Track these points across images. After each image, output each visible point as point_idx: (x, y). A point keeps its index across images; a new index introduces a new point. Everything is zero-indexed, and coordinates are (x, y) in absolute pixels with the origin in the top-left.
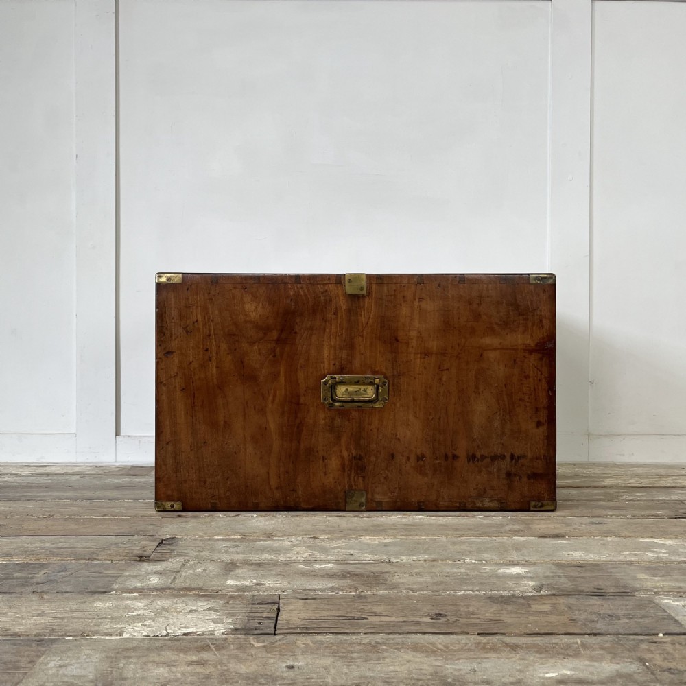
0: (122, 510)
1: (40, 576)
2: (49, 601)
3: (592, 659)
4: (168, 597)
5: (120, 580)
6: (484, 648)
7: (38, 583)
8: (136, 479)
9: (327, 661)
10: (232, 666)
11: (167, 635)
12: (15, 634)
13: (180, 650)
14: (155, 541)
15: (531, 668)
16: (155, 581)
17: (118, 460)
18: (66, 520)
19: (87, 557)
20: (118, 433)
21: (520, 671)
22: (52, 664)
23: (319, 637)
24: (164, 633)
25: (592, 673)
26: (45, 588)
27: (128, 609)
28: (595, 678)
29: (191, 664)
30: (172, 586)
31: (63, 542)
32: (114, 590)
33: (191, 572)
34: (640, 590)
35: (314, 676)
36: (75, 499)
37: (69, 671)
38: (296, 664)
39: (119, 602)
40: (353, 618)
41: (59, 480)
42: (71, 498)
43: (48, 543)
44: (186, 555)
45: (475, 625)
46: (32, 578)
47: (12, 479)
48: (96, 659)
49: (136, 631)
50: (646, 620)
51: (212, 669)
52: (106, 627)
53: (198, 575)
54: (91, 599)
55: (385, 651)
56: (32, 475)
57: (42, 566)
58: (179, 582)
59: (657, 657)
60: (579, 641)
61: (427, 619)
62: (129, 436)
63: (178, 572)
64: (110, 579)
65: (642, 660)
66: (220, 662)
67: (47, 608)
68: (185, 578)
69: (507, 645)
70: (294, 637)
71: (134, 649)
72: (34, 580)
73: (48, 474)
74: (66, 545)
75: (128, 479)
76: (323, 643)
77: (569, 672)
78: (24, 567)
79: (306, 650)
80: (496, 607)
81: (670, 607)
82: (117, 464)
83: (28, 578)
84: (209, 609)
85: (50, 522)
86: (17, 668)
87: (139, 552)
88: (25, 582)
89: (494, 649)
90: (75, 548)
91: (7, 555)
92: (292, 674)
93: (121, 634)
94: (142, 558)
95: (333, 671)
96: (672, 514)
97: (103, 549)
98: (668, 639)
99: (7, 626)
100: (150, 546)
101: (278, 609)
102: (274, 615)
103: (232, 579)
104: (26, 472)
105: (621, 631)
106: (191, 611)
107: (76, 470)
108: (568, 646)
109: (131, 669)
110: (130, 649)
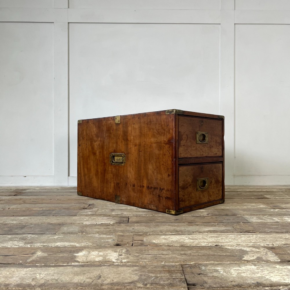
0: (74, 198)
1: (54, 212)
2: (59, 217)
3: (219, 227)
4: (95, 216)
5: (79, 213)
7: (54, 214)
10: (117, 229)
12: (52, 224)
13: (101, 226)
14: (87, 204)
15: (201, 229)
16: (90, 213)
18: (56, 200)
19: (67, 208)
20: (69, 176)
21: (198, 229)
22: (65, 229)
23: (141, 224)
24: (96, 223)
26: (57, 215)
27: (83, 219)
28: (219, 230)
29: (105, 228)
30: (96, 214)
31: (58, 205)
32: (78, 215)
33: (101, 211)
34: (238, 214)
35: (140, 230)
37: (70, 230)
38: (135, 228)
39: (80, 218)
40: (151, 220)
43: (53, 205)
44: (98, 207)
45: (187, 221)
47: (33, 190)
48: (77, 228)
49: (88, 223)
50: (238, 220)
52: (78, 222)
53: (103, 212)
54: (72, 217)
55: (160, 226)
56: (40, 189)
57: (53, 210)
58: (97, 213)
59: (238, 227)
60: (217, 224)
61: (173, 220)
62: (73, 177)
63: (96, 211)
64: (76, 213)
65: (233, 227)
66: (113, 228)
67: (59, 218)
68: (99, 212)
69: (195, 225)
70: (134, 224)
71: (88, 226)
72: (52, 213)
73: (45, 189)
74: (59, 206)
75: (74, 190)
77: (212, 229)
78: (48, 210)
79: (137, 226)
82: (69, 186)
84: (108, 219)
85: (51, 201)
86: (55, 229)
87: (83, 207)
88: (50, 214)
89: (192, 225)
90: (62, 206)
91: (41, 208)
93: (83, 223)
94: (84, 209)
95: (145, 229)
97: (72, 206)
98: (243, 223)
99: (49, 222)
100: (86, 206)
101: (129, 219)
102: (128, 220)
103: (113, 212)
105: (230, 222)
106: (102, 219)
107: (55, 188)
108: (213, 225)
109: (88, 229)
110: (86, 226)
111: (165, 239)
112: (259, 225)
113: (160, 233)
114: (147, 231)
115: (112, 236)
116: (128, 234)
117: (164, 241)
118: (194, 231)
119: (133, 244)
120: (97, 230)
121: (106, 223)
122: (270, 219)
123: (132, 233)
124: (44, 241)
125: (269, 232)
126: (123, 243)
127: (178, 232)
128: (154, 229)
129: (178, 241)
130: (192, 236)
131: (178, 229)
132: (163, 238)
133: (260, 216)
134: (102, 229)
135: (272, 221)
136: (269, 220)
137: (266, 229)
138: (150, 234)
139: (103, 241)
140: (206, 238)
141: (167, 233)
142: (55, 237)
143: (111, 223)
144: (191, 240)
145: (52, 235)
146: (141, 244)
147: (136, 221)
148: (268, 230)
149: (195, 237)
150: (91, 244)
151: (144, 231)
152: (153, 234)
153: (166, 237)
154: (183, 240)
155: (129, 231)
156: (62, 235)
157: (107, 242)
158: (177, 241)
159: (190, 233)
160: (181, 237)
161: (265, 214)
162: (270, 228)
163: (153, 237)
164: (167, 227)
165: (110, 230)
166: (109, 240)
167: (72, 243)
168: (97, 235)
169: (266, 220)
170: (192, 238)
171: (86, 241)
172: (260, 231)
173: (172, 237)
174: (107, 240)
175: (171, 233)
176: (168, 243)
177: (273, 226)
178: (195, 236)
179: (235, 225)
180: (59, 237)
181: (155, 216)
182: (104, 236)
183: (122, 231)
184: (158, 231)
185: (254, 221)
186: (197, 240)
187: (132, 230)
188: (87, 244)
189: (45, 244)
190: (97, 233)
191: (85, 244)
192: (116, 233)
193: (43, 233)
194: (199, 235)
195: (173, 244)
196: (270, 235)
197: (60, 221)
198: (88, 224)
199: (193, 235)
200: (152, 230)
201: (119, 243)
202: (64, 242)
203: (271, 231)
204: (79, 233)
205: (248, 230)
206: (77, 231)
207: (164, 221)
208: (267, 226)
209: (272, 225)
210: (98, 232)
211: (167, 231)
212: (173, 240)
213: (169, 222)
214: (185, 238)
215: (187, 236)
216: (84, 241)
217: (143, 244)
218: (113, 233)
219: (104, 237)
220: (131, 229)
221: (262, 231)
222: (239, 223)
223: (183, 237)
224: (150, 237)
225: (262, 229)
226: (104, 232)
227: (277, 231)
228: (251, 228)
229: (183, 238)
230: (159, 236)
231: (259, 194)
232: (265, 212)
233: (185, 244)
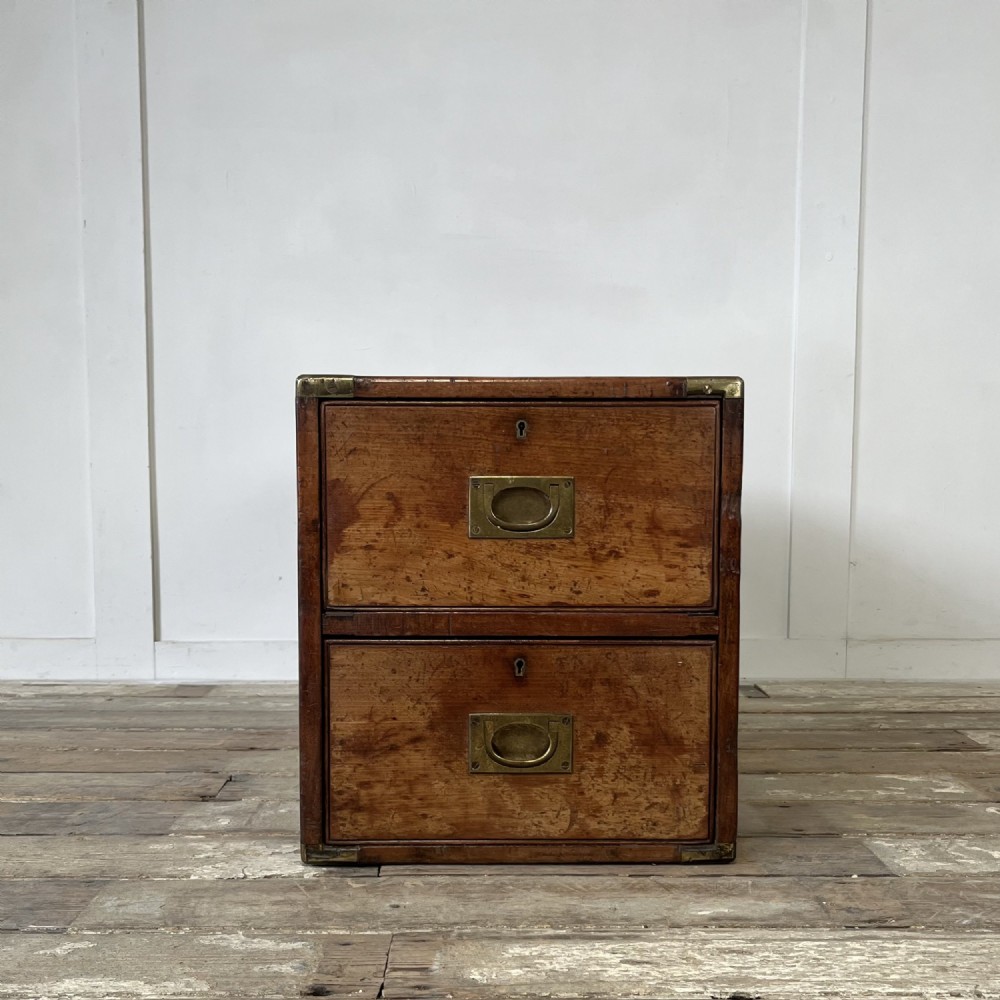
0: (171, 741)
1: (75, 817)
2: (91, 843)
3: (759, 898)
4: (242, 839)
5: (178, 821)
6: (632, 888)
7: (73, 825)
8: (188, 703)
9: (441, 900)
10: (325, 906)
11: (245, 877)
12: (57, 876)
13: (262, 891)
14: (221, 777)
15: (683, 907)
16: (224, 822)
17: (158, 676)
18: (96, 753)
19: (133, 796)
20: (157, 638)
21: (669, 909)
22: (109, 904)
23: (433, 879)
24: (241, 875)
25: (755, 911)
26: (84, 829)
27: (193, 852)
28: (756, 916)
29: (276, 903)
30: (249, 827)
31: (97, 780)
32: (172, 832)
33: (272, 812)
34: (848, 831)
35: (423, 914)
36: (104, 727)
37: (130, 909)
38: (402, 903)
39: (181, 845)
41: (76, 703)
42: (98, 726)
43: (78, 780)
44: (263, 793)
46: (65, 819)
47: (8, 702)
48: (161, 899)
49: (207, 873)
50: (844, 861)
51: (301, 908)
52: (168, 869)
53: (281, 816)
54: (145, 841)
55: (512, 891)
56: (37, 697)
57: (75, 806)
58: (256, 823)
59: (839, 896)
60: (750, 882)
62: (173, 643)
63: (254, 813)
64: (167, 820)
65: (819, 900)
66: (311, 902)
67: (91, 849)
68: (264, 818)
69: (662, 885)
70: (401, 879)
71: (206, 890)
72: (68, 821)
73: (59, 696)
74: (103, 782)
75: (176, 703)
76: (436, 883)
77: (726, 911)
78: (51, 807)
79: (415, 890)
81: (878, 848)
82: (158, 683)
83: (60, 819)
84: (296, 852)
85: (74, 756)
86: (68, 908)
87: (202, 791)
88: (57, 823)
89: (644, 889)
90: (115, 786)
91: (27, 794)
92: (396, 912)
93: (188, 876)
94: (205, 798)
95: (445, 910)
96: (935, 746)
97: (153, 788)
98: (863, 879)
99: (46, 868)
100: (215, 784)
104: (26, 693)
105: (807, 872)
106: (273, 853)
107: (99, 690)
108: (735, 886)
109: (204, 908)
110: (201, 890)
111: (523, 962)
112: (929, 889)
113: (506, 931)
114: (453, 919)
115: (298, 945)
116: (368, 933)
117: (515, 972)
118: (650, 917)
119: (382, 987)
120: (243, 911)
121: (286, 873)
122: (979, 856)
123: (386, 926)
124: (8, 973)
125: (969, 926)
126: (340, 981)
127: (582, 922)
128: (484, 909)
129: (577, 975)
130: (638, 944)
131: (586, 907)
132: (515, 958)
133: (938, 840)
134: (265, 908)
135: (986, 868)
136: (972, 862)
137: (958, 911)
138: (460, 936)
139: (256, 969)
140: (698, 957)
141: (536, 931)
142: (58, 951)
143: (306, 877)
144: (634, 970)
145: (48, 938)
146: (419, 987)
148: (967, 917)
149: (653, 950)
150: (206, 988)
151: (441, 918)
152: (473, 937)
153: (527, 953)
154: (598, 968)
155: (374, 917)
156: (88, 938)
157: (279, 975)
158: (570, 973)
159: (630, 930)
160: (593, 954)
161: (960, 830)
162: (972, 905)
163: (472, 948)
164: (541, 895)
165: (297, 915)
166: (286, 968)
167: (125, 984)
168: (236, 941)
169: (962, 864)
170: (638, 958)
171: (187, 969)
172: (932, 918)
173: (555, 949)
174: (275, 968)
175: (550, 932)
176: (532, 984)
177: (987, 892)
178: (651, 945)
179: (828, 886)
180: (75, 951)
182: (268, 944)
183: (349, 919)
184: (499, 921)
185: (911, 867)
186: (657, 965)
187: (388, 913)
188: (188, 985)
189: (9, 986)
190: (241, 928)
191: (181, 987)
192: (318, 928)
193: (14, 926)
194: (669, 943)
195: (553, 989)
196: (965, 944)
198: (210, 878)
199: (645, 940)
200: (473, 911)
201: (324, 980)
202: (93, 975)
203: (978, 920)
204: (166, 925)
205: (881, 913)
206: (157, 914)
208: (961, 894)
209: (982, 889)
210: (244, 925)
211: (541, 919)
212: (558, 967)
214: (608, 956)
215: (616, 946)
216: (179, 970)
217: (425, 988)
218: (306, 929)
219: (265, 952)
220: (384, 906)
221: (939, 919)
222: (845, 879)
223: (601, 951)
224: (459, 950)
225: (938, 910)
226: (271, 924)
228: (891, 905)
229: (601, 954)
230: (497, 944)
231: (947, 726)
232: (960, 819)
233: (604, 987)
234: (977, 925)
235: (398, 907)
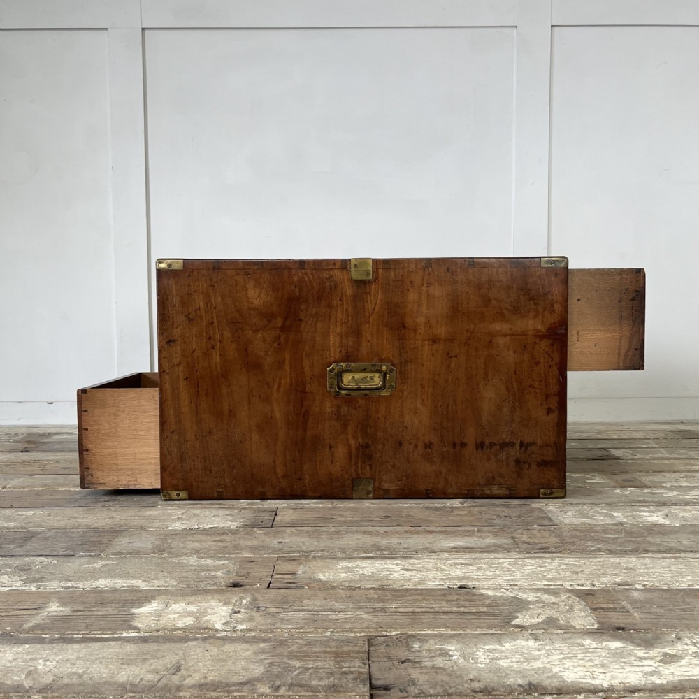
2: (114, 511)
3: (480, 537)
4: (198, 508)
6: (411, 532)
7: (104, 502)
9: (305, 539)
10: (242, 542)
11: (199, 528)
12: (96, 528)
13: (208, 535)
15: (438, 542)
21: (430, 543)
22: (124, 542)
23: (300, 528)
24: (197, 527)
25: (477, 544)
26: (111, 504)
27: (170, 515)
28: (477, 546)
29: (215, 541)
32: (159, 505)
37: (135, 544)
38: (284, 541)
39: (164, 511)
40: (327, 519)
45: (411, 521)
46: (100, 499)
47: (69, 437)
48: (152, 539)
49: (178, 526)
50: (530, 518)
51: (228, 543)
52: (157, 524)
54: (144, 510)
55: (344, 534)
60: (476, 529)
61: (377, 520)
65: (513, 538)
66: (234, 540)
69: (427, 531)
70: (284, 528)
71: (177, 534)
72: (102, 500)
76: (303, 530)
77: (461, 544)
79: (291, 534)
80: (428, 512)
81: (550, 512)
83: (97, 499)
84: (227, 515)
86: (101, 544)
88: (96, 501)
89: (418, 533)
91: (65, 486)
92: (280, 545)
93: (167, 528)
95: (307, 544)
98: (539, 528)
99: (89, 524)
101: (276, 515)
102: (273, 518)
105: (509, 524)
106: (214, 516)
108: (468, 531)
109: (176, 544)
110: (175, 534)
111: (348, 570)
112: (575, 532)
113: (339, 555)
114: (311, 549)
115: (226, 562)
116: (265, 556)
117: (343, 575)
118: (419, 547)
119: (270, 583)
120: (197, 545)
121: (221, 526)
122: (606, 515)
123: (274, 552)
124: (69, 576)
125: (594, 551)
126: (248, 580)
127: (382, 550)
128: (329, 543)
129: (376, 576)
130: (410, 561)
131: (384, 542)
132: (343, 568)
133: (585, 507)
134: (209, 543)
135: (608, 521)
136: (602, 518)
137: (589, 543)
138: (314, 557)
139: (203, 574)
140: (443, 567)
141: (356, 554)
142: (96, 565)
143: (232, 528)
144: (407, 574)
145: (92, 559)
146: (290, 583)
147: (290, 521)
148: (593, 546)
149: (419, 564)
150: (175, 584)
151: (305, 548)
152: (321, 558)
153: (350, 566)
154: (388, 573)
155: (269, 548)
156: (112, 559)
157: (214, 577)
158: (372, 575)
159: (408, 554)
160: (386, 566)
161: (598, 501)
162: (598, 541)
163: (320, 563)
164: (360, 536)
165: (226, 547)
166: (219, 574)
167: (132, 582)
168: (193, 560)
169: (596, 519)
170: (410, 568)
171: (165, 574)
172: (574, 547)
173: (365, 563)
174: (213, 573)
175: (364, 555)
176: (351, 581)
177: (606, 533)
178: (418, 561)
179: (520, 531)
180: (105, 565)
181: (338, 508)
182: (210, 562)
183: (253, 549)
184: (336, 550)
185: (567, 521)
186: (420, 571)
187: (275, 546)
188: (166, 582)
189: (70, 583)
190: (195, 554)
191: (162, 583)
192: (237, 554)
193: (72, 553)
194: (427, 560)
195: (362, 583)
196: (591, 560)
197: (117, 521)
198: (180, 529)
199: (415, 559)
200: (322, 544)
201: (239, 579)
202: (115, 578)
203: (599, 548)
204: (154, 552)
205: (547, 545)
206: (150, 547)
207: (356, 521)
208: (592, 535)
209: (605, 532)
210: (197, 552)
211: (357, 548)
212: (366, 572)
213: (366, 524)
214: (394, 567)
215: (399, 562)
216: (161, 574)
217: (293, 583)
218: (231, 554)
219: (207, 565)
220: (273, 542)
221: (578, 547)
222: (529, 528)
223: (389, 564)
224: (313, 564)
225: (579, 543)
226: (212, 552)
227: (613, 547)
228: (553, 540)
229: (390, 566)
230: (334, 561)
231: (599, 446)
232: (599, 496)
233: (391, 582)
234: (599, 550)
235: (281, 542)
